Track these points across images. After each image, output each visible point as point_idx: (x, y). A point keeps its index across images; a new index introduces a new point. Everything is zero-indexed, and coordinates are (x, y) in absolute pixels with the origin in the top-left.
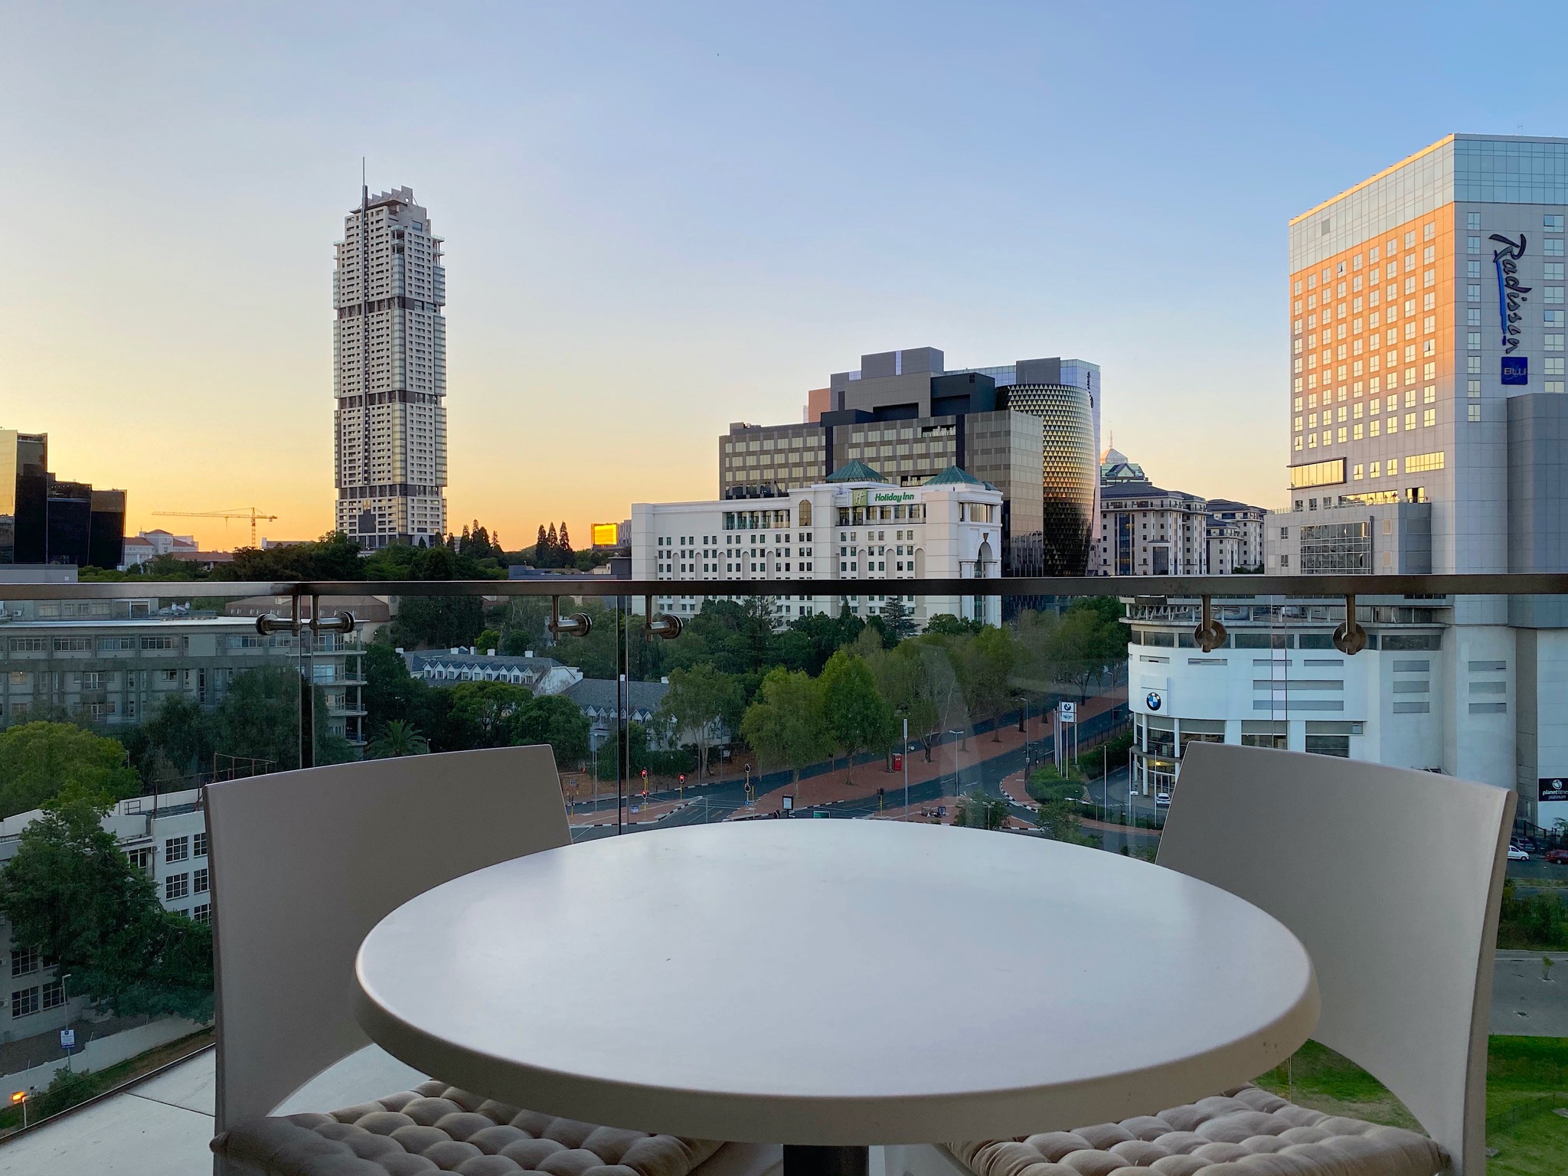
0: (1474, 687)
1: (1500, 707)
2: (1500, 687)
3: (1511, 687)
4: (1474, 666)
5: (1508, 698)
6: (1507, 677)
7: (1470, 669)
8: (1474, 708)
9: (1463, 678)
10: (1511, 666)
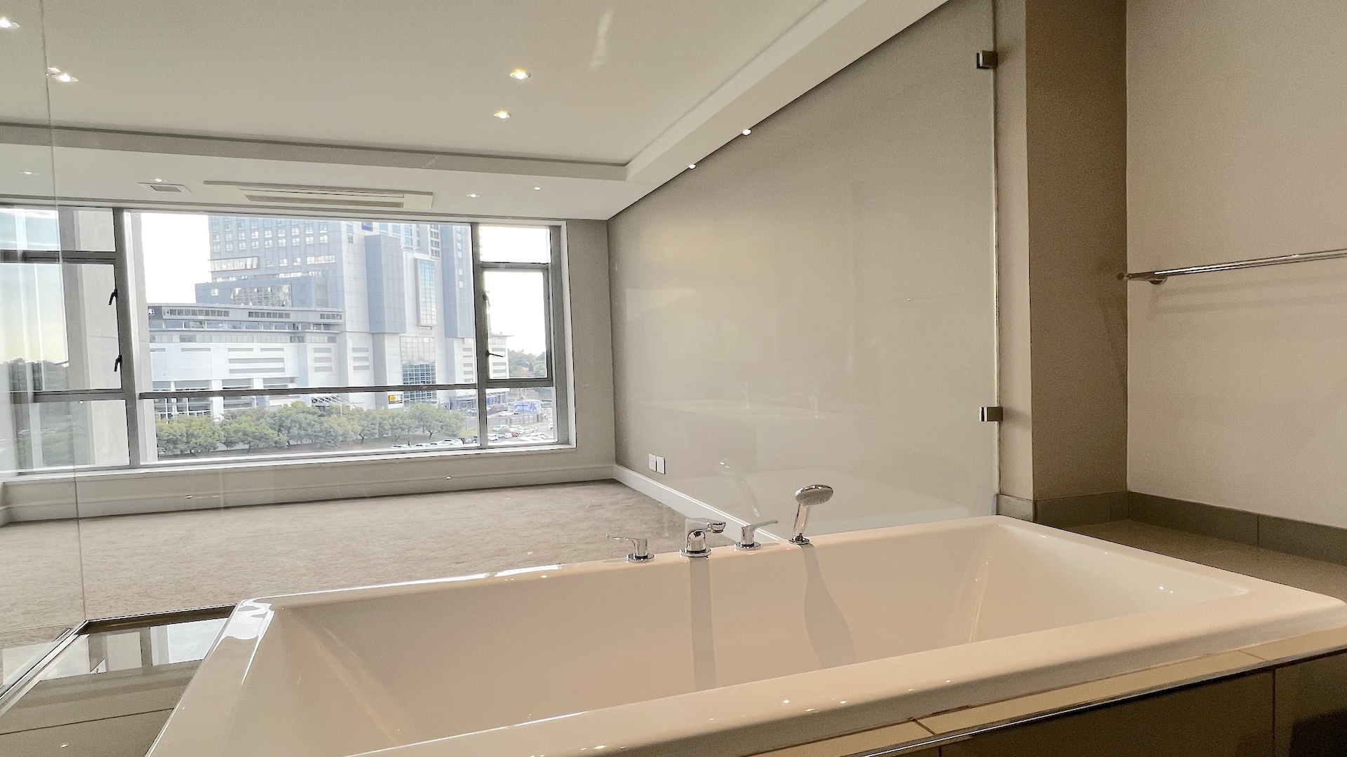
0: (355, 359)
1: (367, 368)
2: (366, 359)
3: (371, 359)
4: (355, 350)
5: (369, 363)
6: (369, 354)
7: (353, 351)
8: (356, 368)
9: (350, 355)
10: (371, 349)
